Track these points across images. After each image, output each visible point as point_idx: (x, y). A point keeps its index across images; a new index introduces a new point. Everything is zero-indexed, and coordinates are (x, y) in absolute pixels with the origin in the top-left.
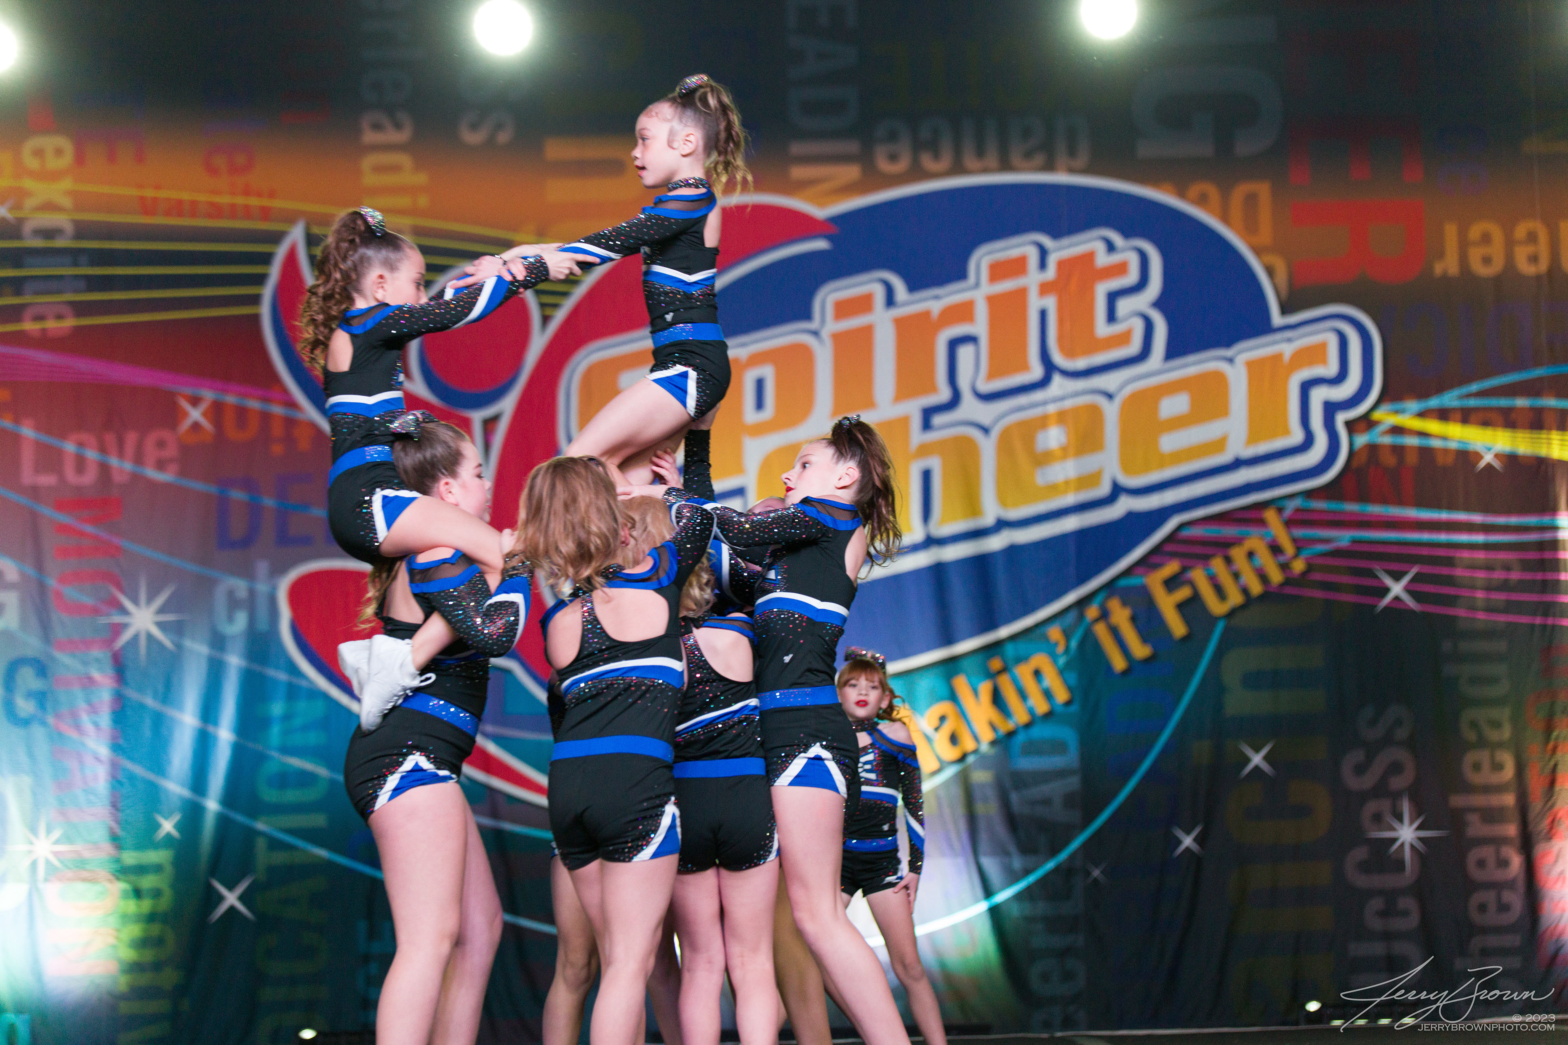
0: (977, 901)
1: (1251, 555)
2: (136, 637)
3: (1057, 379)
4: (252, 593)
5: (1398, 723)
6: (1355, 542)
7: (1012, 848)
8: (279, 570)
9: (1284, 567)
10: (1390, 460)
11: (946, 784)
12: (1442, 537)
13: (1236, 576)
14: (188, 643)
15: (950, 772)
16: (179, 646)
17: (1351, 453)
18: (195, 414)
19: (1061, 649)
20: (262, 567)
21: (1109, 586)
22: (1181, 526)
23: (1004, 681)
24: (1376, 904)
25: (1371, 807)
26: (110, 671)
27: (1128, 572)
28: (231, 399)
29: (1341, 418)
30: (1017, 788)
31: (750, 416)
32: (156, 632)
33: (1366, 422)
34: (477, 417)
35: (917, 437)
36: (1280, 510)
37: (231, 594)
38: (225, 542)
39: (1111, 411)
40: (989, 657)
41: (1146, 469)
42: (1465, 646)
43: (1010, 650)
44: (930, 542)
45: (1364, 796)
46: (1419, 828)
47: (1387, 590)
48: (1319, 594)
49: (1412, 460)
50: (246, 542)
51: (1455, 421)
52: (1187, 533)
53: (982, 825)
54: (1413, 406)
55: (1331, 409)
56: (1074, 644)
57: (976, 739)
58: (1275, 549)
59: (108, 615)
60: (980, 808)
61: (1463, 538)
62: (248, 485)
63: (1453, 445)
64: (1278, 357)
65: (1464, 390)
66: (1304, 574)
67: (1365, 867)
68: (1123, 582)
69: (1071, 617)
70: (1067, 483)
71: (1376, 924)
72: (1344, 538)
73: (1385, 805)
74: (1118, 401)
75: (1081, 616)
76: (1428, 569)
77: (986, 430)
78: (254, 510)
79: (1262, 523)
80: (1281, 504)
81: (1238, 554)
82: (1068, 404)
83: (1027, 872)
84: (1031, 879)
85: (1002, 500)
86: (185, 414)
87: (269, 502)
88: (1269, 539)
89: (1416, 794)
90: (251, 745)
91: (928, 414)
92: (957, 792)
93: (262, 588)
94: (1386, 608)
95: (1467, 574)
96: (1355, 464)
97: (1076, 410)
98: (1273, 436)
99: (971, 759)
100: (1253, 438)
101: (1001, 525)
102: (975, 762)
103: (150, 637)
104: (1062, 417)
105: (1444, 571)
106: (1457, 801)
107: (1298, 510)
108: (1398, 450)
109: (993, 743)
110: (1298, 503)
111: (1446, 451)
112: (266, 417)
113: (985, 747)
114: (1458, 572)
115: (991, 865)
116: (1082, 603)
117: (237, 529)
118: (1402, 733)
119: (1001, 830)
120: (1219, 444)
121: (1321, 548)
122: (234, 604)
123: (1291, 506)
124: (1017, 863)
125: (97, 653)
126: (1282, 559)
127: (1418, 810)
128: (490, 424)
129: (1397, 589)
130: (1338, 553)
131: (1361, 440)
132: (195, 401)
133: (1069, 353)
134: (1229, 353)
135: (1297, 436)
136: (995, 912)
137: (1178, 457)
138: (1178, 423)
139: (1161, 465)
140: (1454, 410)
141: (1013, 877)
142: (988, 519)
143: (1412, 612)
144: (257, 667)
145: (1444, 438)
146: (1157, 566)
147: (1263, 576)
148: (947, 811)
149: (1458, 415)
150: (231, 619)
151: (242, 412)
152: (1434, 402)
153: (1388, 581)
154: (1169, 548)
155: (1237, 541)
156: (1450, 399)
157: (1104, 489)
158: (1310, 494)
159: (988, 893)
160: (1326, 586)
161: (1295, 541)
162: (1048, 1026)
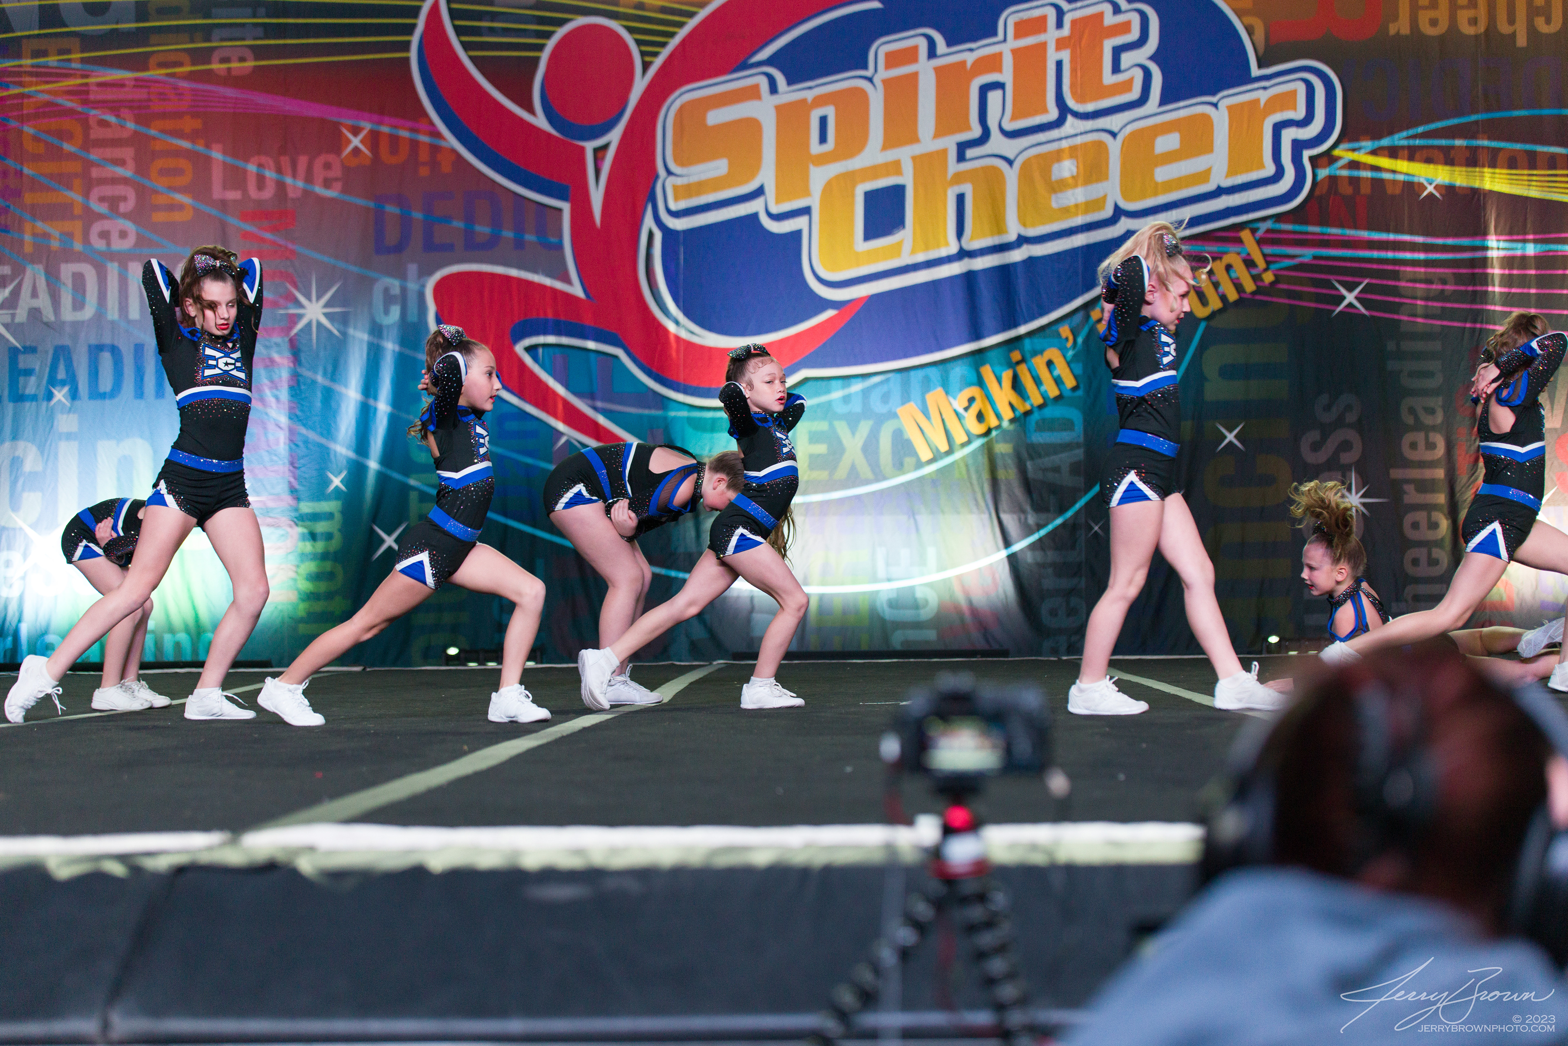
0: (999, 550)
1: (1228, 267)
2: (309, 325)
3: (1070, 118)
4: (404, 290)
5: (1349, 408)
6: (1315, 258)
7: (1028, 508)
8: (426, 272)
9: (1256, 278)
10: (1346, 190)
11: (973, 453)
12: (1390, 255)
13: (1216, 285)
14: (351, 331)
15: (977, 443)
16: (344, 334)
17: (1314, 183)
18: (356, 142)
19: (1070, 344)
20: (412, 269)
23: (1022, 370)
26: (287, 354)
28: (385, 129)
29: (1307, 154)
30: (1032, 458)
31: (815, 148)
32: (325, 321)
33: (1328, 158)
34: (589, 146)
35: (953, 167)
36: (1254, 231)
37: (386, 290)
38: (381, 248)
39: (1114, 147)
40: (1010, 351)
41: (1143, 197)
42: (1407, 346)
43: (1027, 343)
44: (963, 254)
45: (1319, 469)
46: (1363, 496)
47: (1343, 298)
48: (1286, 301)
49: (1365, 190)
50: (398, 249)
51: (1403, 158)
53: (1003, 488)
54: (1368, 145)
55: (1298, 146)
56: (1080, 340)
57: (999, 417)
58: (1249, 263)
59: (286, 308)
60: (1001, 474)
61: (1408, 256)
62: (400, 200)
63: (1401, 178)
64: (1257, 101)
65: (1411, 132)
66: (1272, 284)
69: (1078, 318)
70: (1077, 206)
72: (1307, 254)
74: (1120, 137)
75: (1087, 317)
76: (1374, 281)
77: (1010, 162)
78: (405, 222)
79: (1239, 241)
80: (1255, 225)
81: (1218, 267)
82: (1079, 140)
83: (1039, 527)
84: (1043, 532)
85: (1023, 221)
86: (349, 142)
87: (418, 215)
88: (1244, 255)
89: (1361, 468)
90: (404, 415)
91: (962, 148)
92: (983, 460)
93: (412, 286)
94: (1340, 312)
95: (1410, 285)
96: (1317, 193)
97: (1085, 145)
98: (1249, 170)
99: (994, 433)
100: (1232, 172)
101: (1022, 240)
102: (997, 435)
103: (319, 324)
104: (1073, 151)
105: (1391, 283)
106: (1396, 474)
107: (1268, 231)
108: (1354, 181)
109: (1012, 421)
110: (1269, 224)
111: (1394, 182)
112: (414, 145)
113: (1005, 424)
114: (1403, 284)
115: (1010, 521)
116: (1088, 306)
117: (392, 236)
118: (1351, 418)
119: (1019, 492)
120: (1205, 176)
121: (1287, 263)
122: (389, 299)
123: (1263, 227)
124: (1031, 519)
125: (277, 339)
126: (1254, 272)
127: (1364, 480)
128: (600, 152)
129: (1350, 297)
130: (1302, 267)
131: (1323, 173)
132: (356, 131)
133: (1081, 99)
134: (1214, 99)
135: (1270, 169)
136: (1012, 559)
137: (1169, 186)
138: (1170, 157)
139: (1156, 194)
140: (1403, 147)
141: (1028, 531)
142: (1012, 237)
143: (1364, 315)
144: (408, 352)
145: (1394, 172)
147: (1238, 285)
148: (974, 477)
149: (1406, 152)
150: (387, 312)
151: (394, 140)
152: (1385, 142)
153: (1344, 291)
155: (1218, 257)
156: (1399, 139)
157: (1108, 212)
158: (1278, 217)
159: (1007, 543)
160: (1291, 295)
161: (1265, 256)
162: (1055, 651)
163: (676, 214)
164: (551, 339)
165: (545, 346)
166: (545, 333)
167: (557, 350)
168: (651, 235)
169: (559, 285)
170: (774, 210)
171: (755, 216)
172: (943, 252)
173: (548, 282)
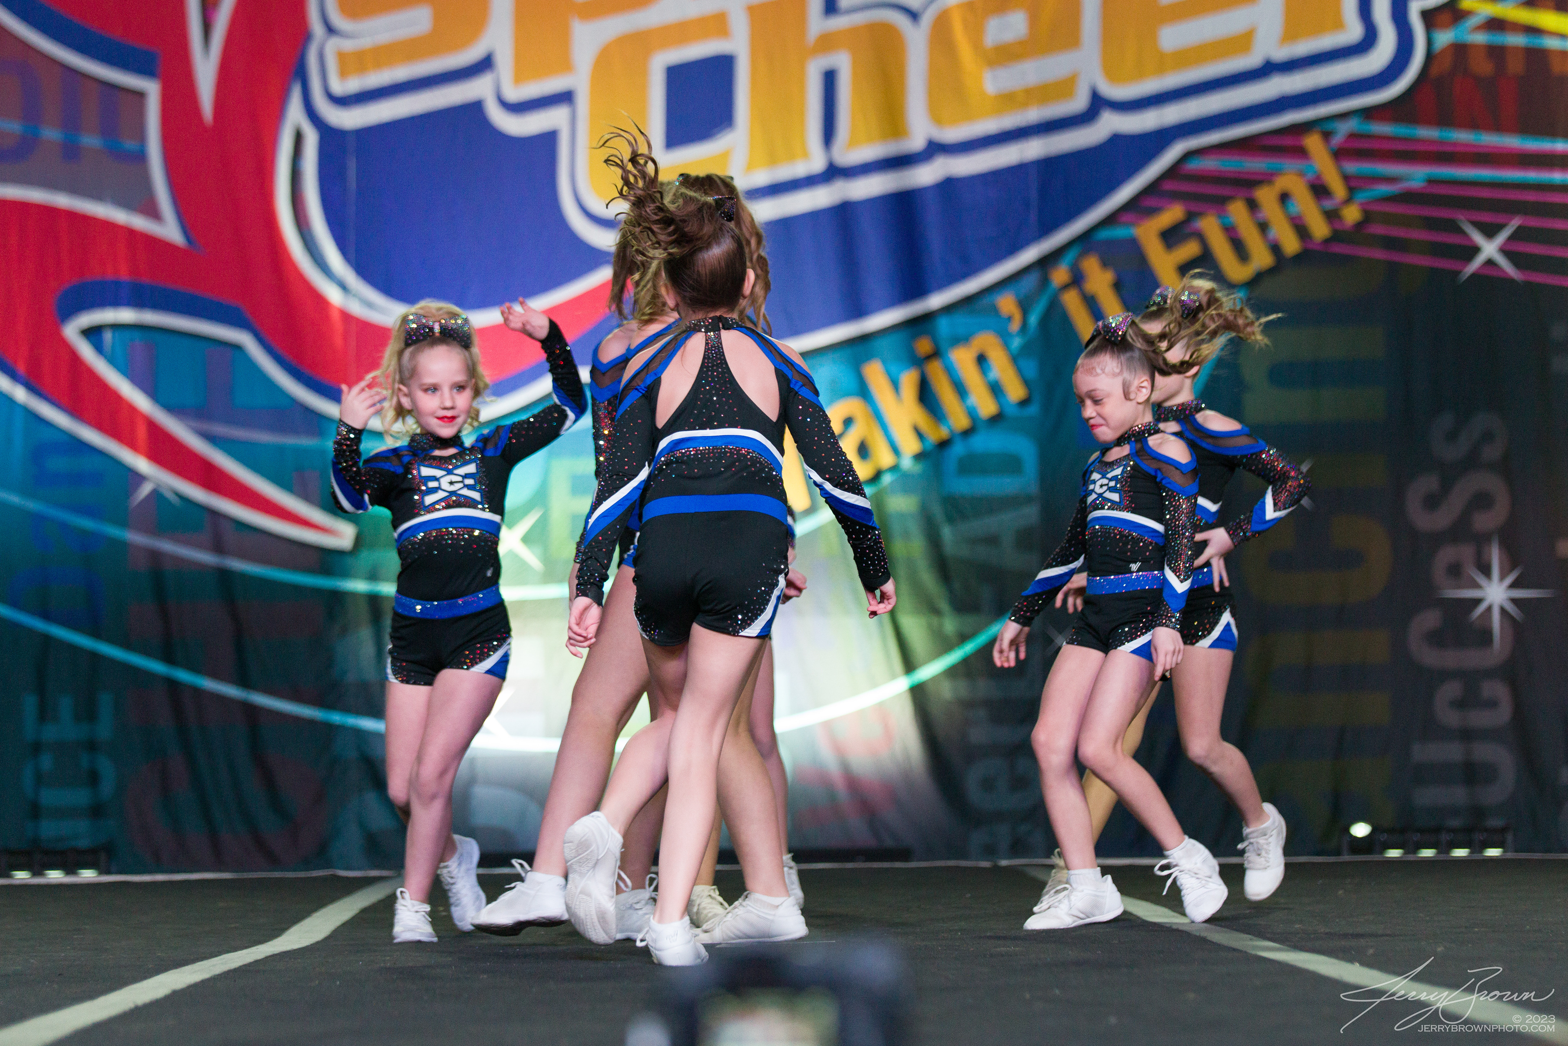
0: (894, 677)
1: (1284, 198)
5: (1487, 436)
6: (1431, 182)
7: (944, 605)
9: (1332, 216)
10: (1484, 67)
12: (1557, 177)
13: (1263, 227)
17: (1429, 56)
19: (1015, 326)
21: (1085, 239)
22: (1188, 155)
23: (935, 369)
24: (1451, 690)
25: (1446, 555)
27: (1111, 220)
29: (1416, 6)
30: (950, 520)
33: (1453, 12)
35: (817, 23)
36: (1327, 136)
40: (915, 336)
41: (1140, 75)
43: (944, 325)
44: (834, 172)
45: (1438, 539)
46: (1512, 585)
47: (1476, 250)
48: (1379, 254)
49: (1515, 66)
52: (1196, 165)
56: (1033, 319)
57: (895, 450)
58: (1319, 190)
66: (1359, 226)
67: (1436, 638)
68: (1105, 234)
69: (1030, 282)
70: (1027, 91)
71: (1451, 718)
72: (1417, 175)
73: (1466, 552)
75: (1045, 281)
76: (1533, 221)
77: (914, 16)
79: (1301, 153)
80: (1330, 126)
81: (1266, 196)
83: (963, 638)
85: (936, 116)
88: (1310, 176)
89: (1509, 538)
94: (1474, 275)
96: (1434, 70)
98: (1319, 30)
100: (1290, 33)
101: (934, 149)
102: (892, 483)
105: (1558, 224)
107: (1352, 136)
108: (1497, 53)
109: (919, 457)
110: (1353, 125)
111: (1564, 54)
113: (907, 463)
115: (915, 628)
116: (1045, 263)
118: (1492, 453)
119: (928, 578)
120: (1244, 41)
121: (1384, 190)
123: (1343, 129)
124: (950, 625)
126: (1328, 204)
127: (1512, 560)
129: (1490, 249)
130: (1409, 197)
131: (1444, 38)
135: (1353, 31)
136: (918, 693)
137: (1185, 58)
138: (1186, 10)
139: (1161, 71)
141: (944, 645)
142: (916, 143)
143: (1513, 280)
146: (1152, 212)
147: (1301, 228)
153: (1478, 238)
154: (1168, 186)
155: (1266, 179)
157: (1079, 103)
158: (1369, 113)
159: (909, 666)
160: (1391, 243)
161: (1347, 179)
162: (990, 851)
163: (342, 101)
164: (126, 315)
165: (116, 327)
166: (116, 302)
167: (137, 335)
168: (299, 139)
169: (139, 222)
170: (513, 94)
171: (476, 108)
172: (800, 169)
173: (120, 216)
